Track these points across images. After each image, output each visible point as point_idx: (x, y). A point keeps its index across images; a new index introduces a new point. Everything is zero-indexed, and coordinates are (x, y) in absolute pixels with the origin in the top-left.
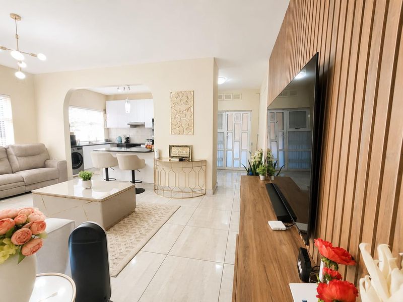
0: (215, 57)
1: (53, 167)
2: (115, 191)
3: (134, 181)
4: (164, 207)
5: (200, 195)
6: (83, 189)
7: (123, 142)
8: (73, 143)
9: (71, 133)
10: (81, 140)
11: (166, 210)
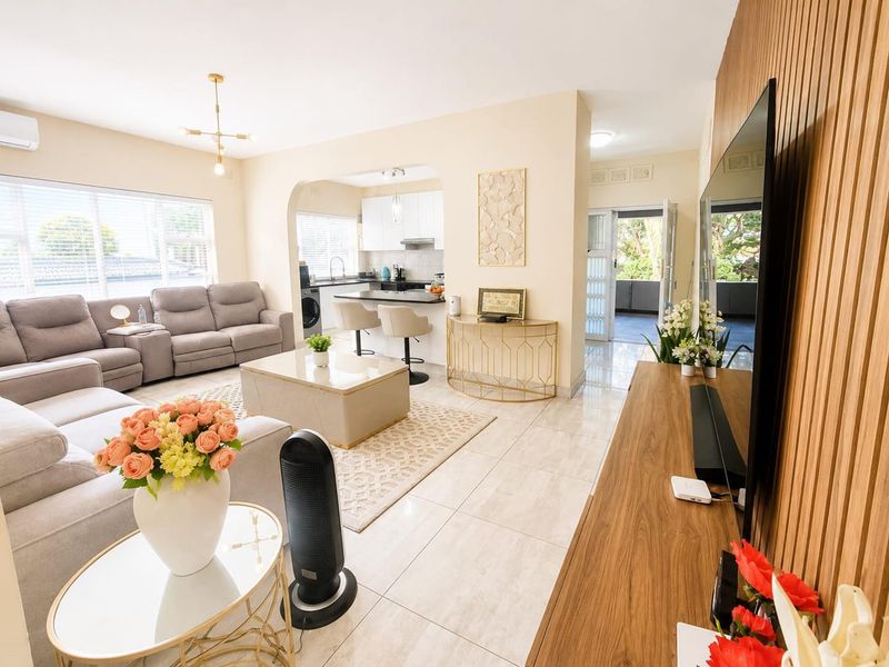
0: (580, 89)
1: (271, 323)
2: (374, 374)
3: (408, 360)
4: (461, 415)
5: (543, 397)
6: (315, 366)
7: (393, 279)
8: (305, 281)
9: (301, 263)
10: (316, 273)
11: (466, 422)
